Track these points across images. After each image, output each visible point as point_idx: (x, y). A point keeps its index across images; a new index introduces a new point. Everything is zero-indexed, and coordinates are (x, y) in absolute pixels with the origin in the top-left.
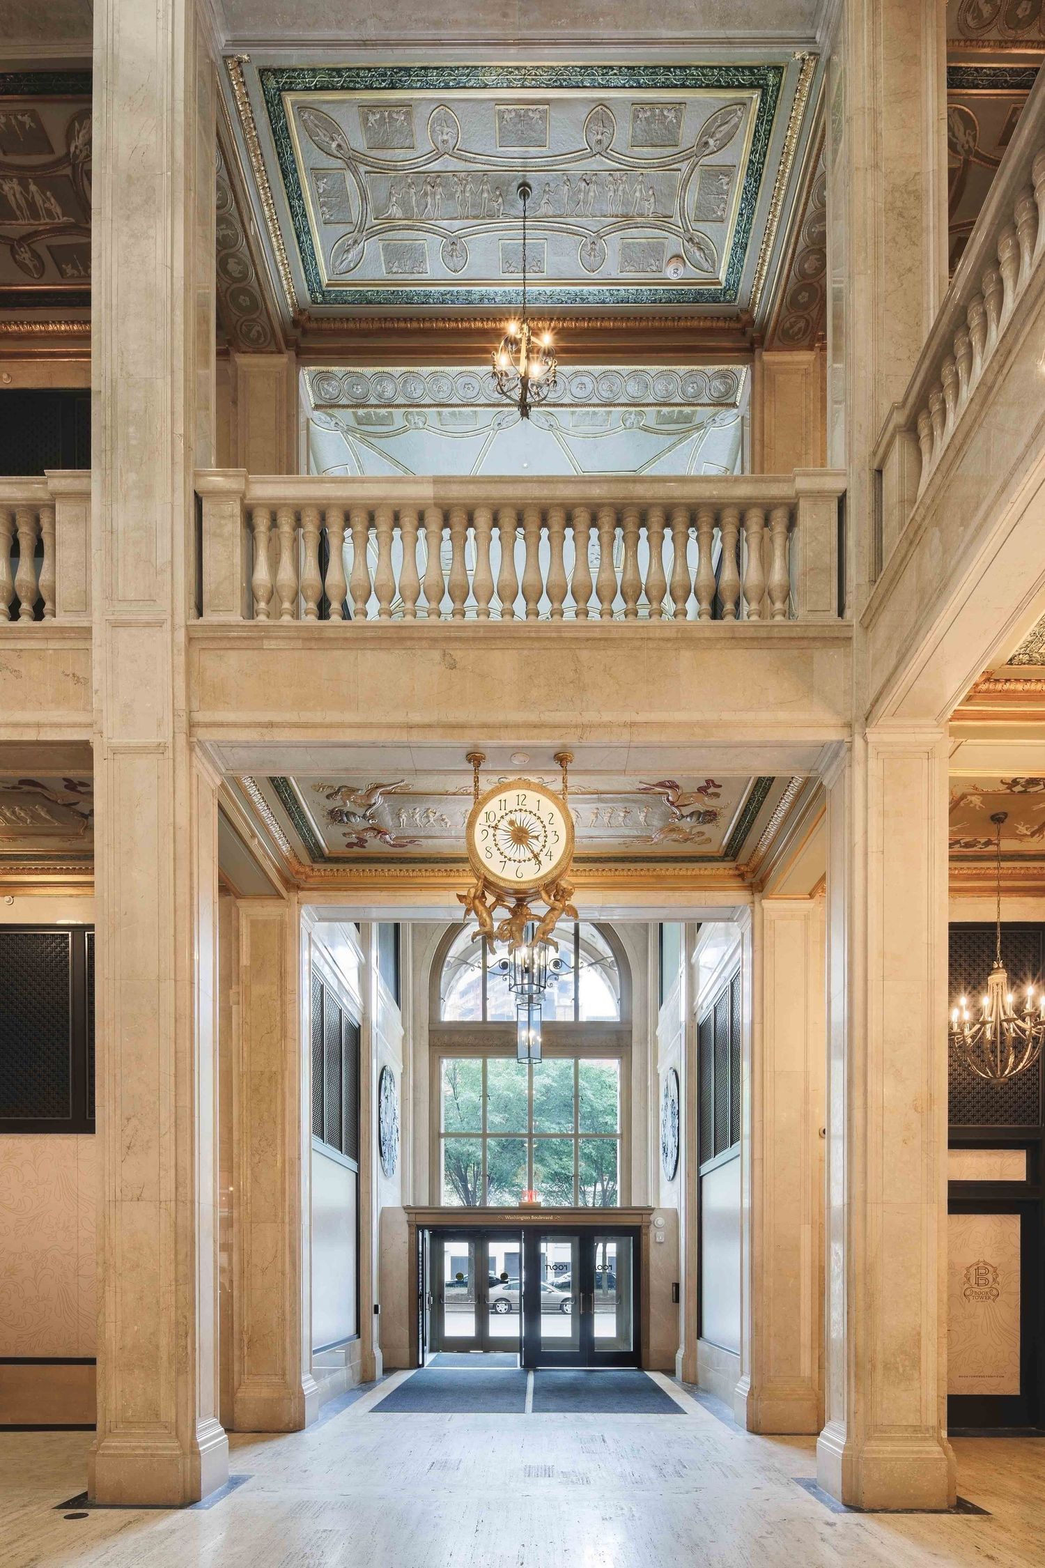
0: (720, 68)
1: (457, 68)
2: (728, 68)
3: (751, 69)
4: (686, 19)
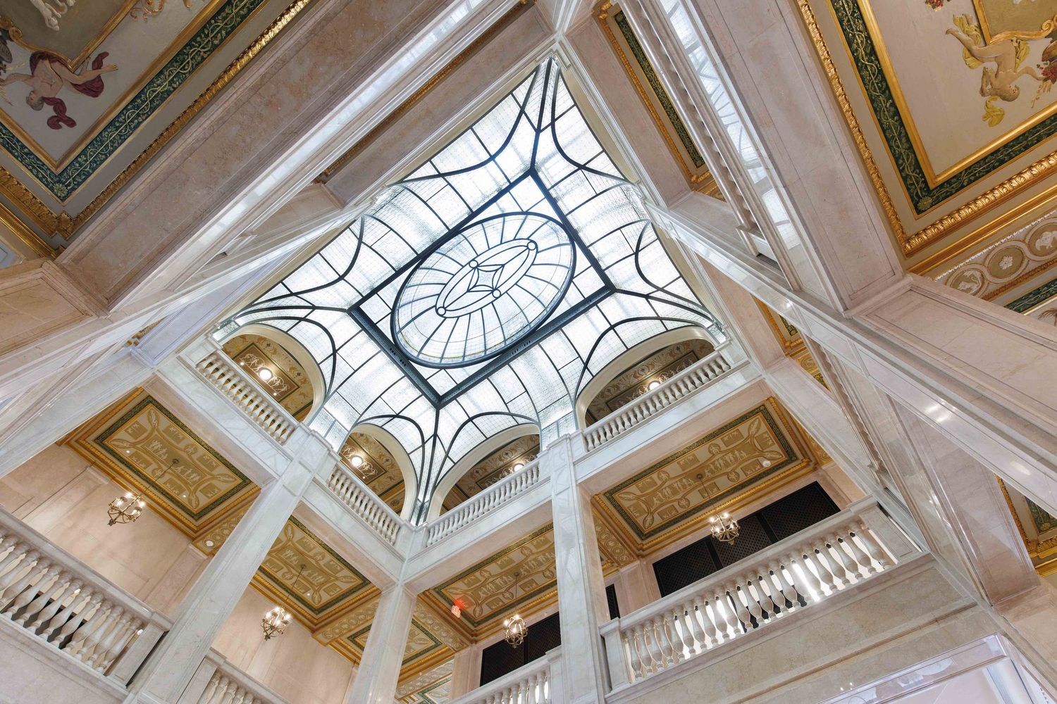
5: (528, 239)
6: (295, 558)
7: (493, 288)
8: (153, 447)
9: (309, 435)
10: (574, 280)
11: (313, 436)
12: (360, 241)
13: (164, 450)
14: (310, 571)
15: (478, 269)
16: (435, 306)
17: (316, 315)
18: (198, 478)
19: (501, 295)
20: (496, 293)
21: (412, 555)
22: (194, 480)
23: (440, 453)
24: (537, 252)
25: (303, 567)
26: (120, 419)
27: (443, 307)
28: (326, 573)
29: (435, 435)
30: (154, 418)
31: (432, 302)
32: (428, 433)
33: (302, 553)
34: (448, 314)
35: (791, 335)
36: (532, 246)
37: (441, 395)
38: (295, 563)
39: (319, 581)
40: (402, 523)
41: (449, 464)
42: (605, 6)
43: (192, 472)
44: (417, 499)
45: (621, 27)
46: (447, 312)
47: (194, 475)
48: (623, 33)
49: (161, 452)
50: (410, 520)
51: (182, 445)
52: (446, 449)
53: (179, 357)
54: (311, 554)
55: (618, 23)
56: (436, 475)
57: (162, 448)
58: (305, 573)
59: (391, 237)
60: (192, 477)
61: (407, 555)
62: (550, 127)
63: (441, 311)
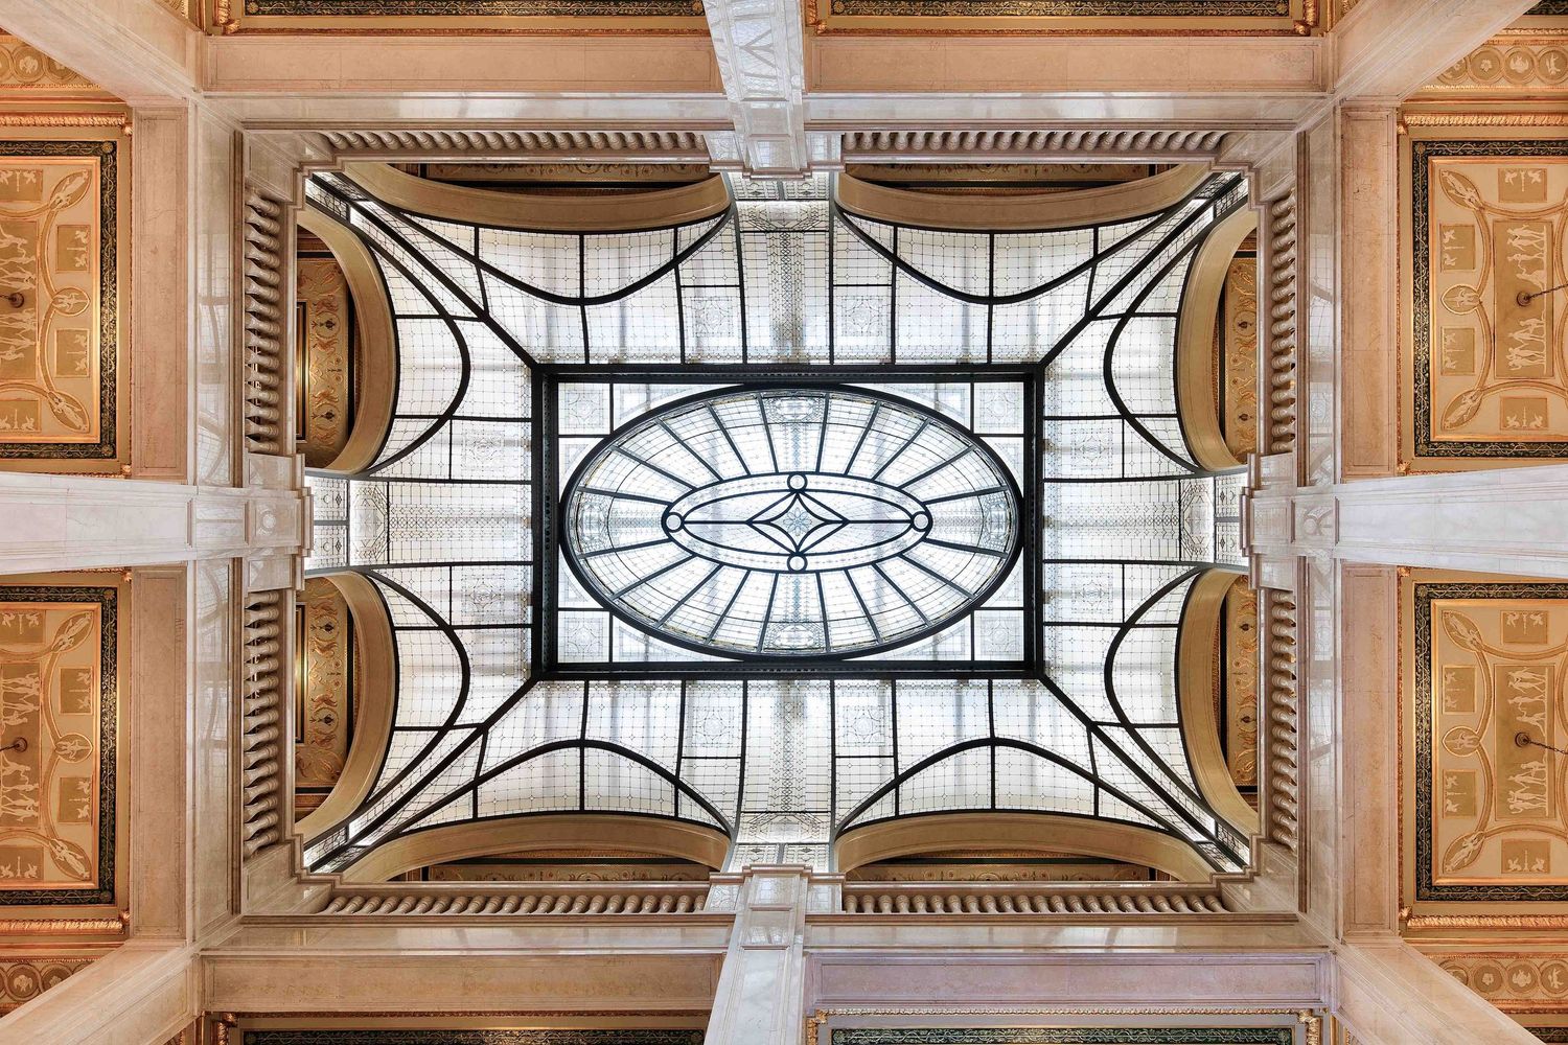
0: (1236, 1030)
1: (1006, 1029)
2: (1242, 1030)
3: (1263, 1030)
4: (1208, 987)
5: (671, 539)
6: (1517, 336)
7: (797, 497)
8: (1533, 801)
9: (1258, 555)
10: (608, 432)
11: (1251, 548)
12: (899, 780)
13: (1518, 779)
14: (1524, 276)
15: (797, 547)
16: (924, 539)
17: (1099, 710)
18: (1516, 675)
19: (791, 474)
20: (797, 483)
21: (1277, 135)
22: (1529, 676)
23: (1110, 272)
24: (670, 505)
25: (1525, 299)
26: (1530, 899)
27: (913, 526)
28: (1492, 242)
29: (1091, 315)
30: (1460, 855)
31: (923, 553)
32: (1099, 331)
33: (1492, 336)
34: (914, 507)
35: (114, 144)
36: (674, 522)
37: (1019, 386)
38: (1533, 322)
39: (1528, 233)
40: (1262, 207)
41: (1109, 235)
42: (117, 927)
43: (1516, 693)
44: (1217, 220)
45: (112, 882)
46: (913, 513)
47: (1517, 686)
48: (113, 872)
49: (1530, 780)
50: (1245, 199)
51: (1471, 762)
52: (1088, 272)
53: (1300, 909)
54: (1471, 320)
55: (112, 890)
56: (1149, 236)
57: (1516, 786)
58: (1539, 279)
59: (848, 744)
60: (1528, 685)
61: (1290, 140)
62: (457, 723)
63: (921, 521)
